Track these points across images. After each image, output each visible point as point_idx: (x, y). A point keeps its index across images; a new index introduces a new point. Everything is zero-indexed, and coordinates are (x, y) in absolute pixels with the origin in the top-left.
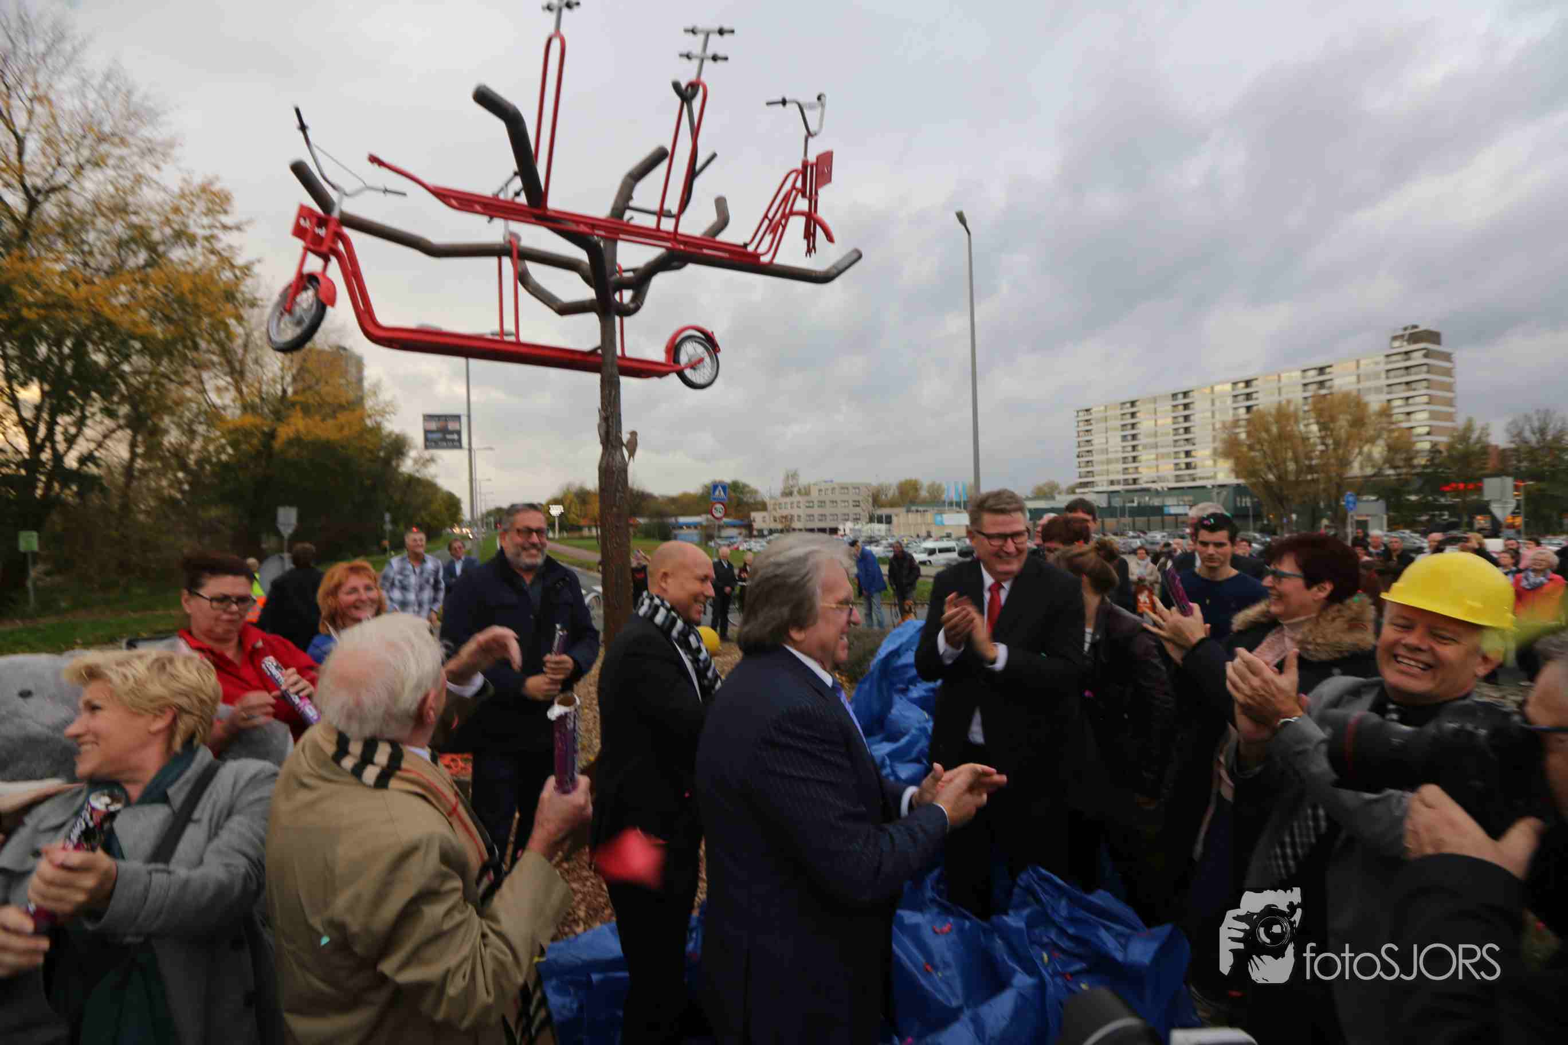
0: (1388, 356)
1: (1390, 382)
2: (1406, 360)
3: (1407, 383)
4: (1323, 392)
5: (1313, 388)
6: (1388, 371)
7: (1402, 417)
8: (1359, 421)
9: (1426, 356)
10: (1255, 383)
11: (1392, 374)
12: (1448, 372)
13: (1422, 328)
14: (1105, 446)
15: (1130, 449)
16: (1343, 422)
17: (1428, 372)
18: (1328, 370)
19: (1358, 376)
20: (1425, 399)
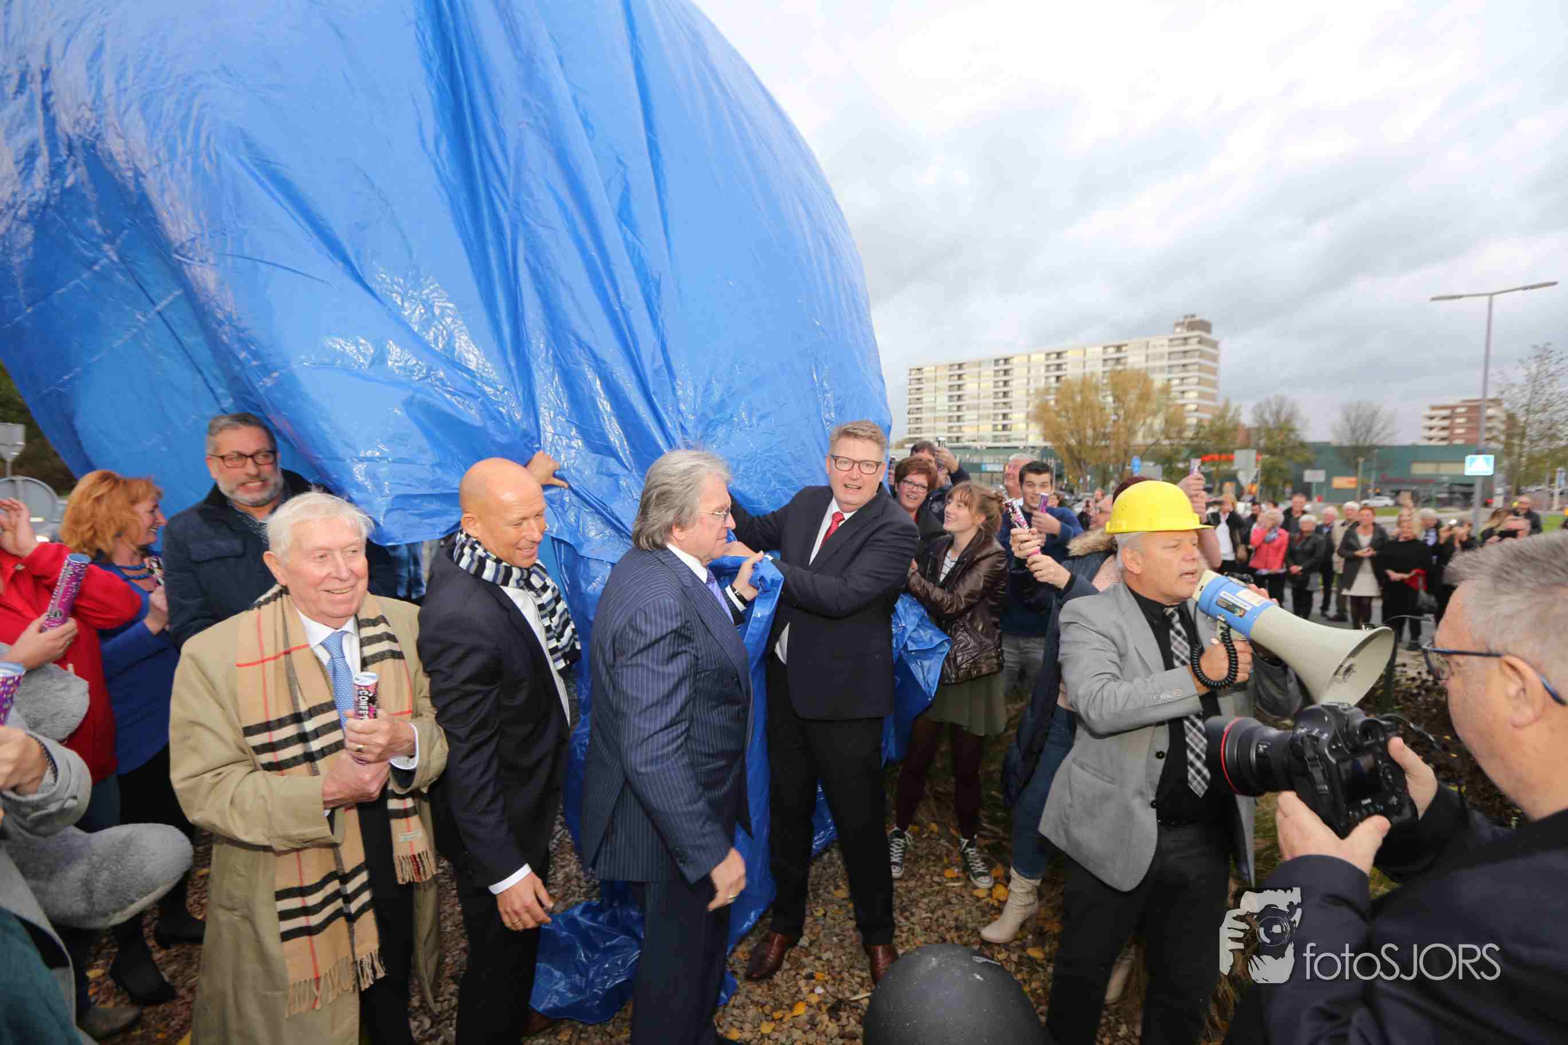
0: (1171, 340)
1: (1172, 362)
2: (1186, 344)
3: (1184, 366)
4: (1120, 367)
5: (1110, 363)
6: (1170, 354)
7: (1178, 395)
8: (1145, 397)
9: (1199, 342)
10: (1064, 355)
11: (1173, 356)
12: (1215, 358)
13: (1198, 318)
14: (933, 405)
15: (955, 409)
16: (1133, 396)
17: (1200, 357)
18: (1124, 349)
19: (1147, 356)
20: (1196, 380)
